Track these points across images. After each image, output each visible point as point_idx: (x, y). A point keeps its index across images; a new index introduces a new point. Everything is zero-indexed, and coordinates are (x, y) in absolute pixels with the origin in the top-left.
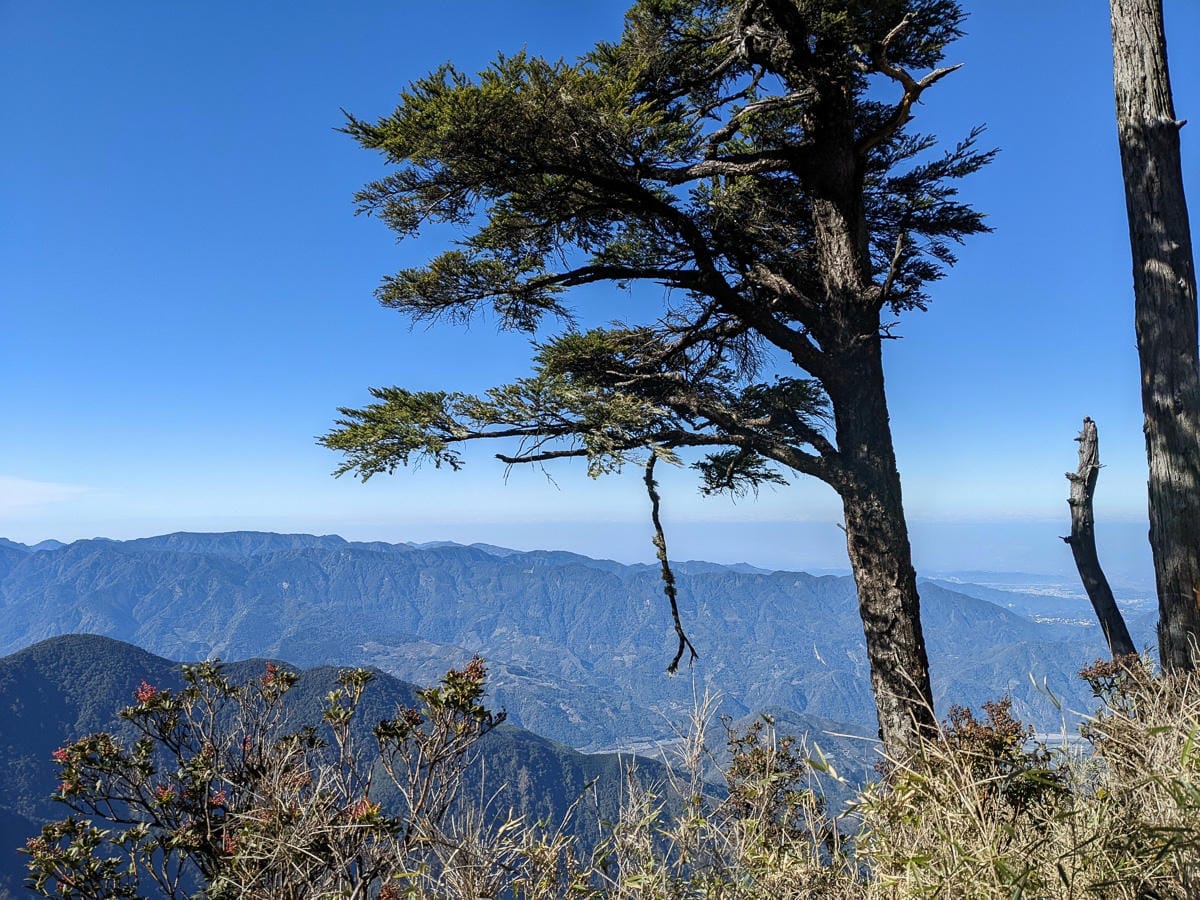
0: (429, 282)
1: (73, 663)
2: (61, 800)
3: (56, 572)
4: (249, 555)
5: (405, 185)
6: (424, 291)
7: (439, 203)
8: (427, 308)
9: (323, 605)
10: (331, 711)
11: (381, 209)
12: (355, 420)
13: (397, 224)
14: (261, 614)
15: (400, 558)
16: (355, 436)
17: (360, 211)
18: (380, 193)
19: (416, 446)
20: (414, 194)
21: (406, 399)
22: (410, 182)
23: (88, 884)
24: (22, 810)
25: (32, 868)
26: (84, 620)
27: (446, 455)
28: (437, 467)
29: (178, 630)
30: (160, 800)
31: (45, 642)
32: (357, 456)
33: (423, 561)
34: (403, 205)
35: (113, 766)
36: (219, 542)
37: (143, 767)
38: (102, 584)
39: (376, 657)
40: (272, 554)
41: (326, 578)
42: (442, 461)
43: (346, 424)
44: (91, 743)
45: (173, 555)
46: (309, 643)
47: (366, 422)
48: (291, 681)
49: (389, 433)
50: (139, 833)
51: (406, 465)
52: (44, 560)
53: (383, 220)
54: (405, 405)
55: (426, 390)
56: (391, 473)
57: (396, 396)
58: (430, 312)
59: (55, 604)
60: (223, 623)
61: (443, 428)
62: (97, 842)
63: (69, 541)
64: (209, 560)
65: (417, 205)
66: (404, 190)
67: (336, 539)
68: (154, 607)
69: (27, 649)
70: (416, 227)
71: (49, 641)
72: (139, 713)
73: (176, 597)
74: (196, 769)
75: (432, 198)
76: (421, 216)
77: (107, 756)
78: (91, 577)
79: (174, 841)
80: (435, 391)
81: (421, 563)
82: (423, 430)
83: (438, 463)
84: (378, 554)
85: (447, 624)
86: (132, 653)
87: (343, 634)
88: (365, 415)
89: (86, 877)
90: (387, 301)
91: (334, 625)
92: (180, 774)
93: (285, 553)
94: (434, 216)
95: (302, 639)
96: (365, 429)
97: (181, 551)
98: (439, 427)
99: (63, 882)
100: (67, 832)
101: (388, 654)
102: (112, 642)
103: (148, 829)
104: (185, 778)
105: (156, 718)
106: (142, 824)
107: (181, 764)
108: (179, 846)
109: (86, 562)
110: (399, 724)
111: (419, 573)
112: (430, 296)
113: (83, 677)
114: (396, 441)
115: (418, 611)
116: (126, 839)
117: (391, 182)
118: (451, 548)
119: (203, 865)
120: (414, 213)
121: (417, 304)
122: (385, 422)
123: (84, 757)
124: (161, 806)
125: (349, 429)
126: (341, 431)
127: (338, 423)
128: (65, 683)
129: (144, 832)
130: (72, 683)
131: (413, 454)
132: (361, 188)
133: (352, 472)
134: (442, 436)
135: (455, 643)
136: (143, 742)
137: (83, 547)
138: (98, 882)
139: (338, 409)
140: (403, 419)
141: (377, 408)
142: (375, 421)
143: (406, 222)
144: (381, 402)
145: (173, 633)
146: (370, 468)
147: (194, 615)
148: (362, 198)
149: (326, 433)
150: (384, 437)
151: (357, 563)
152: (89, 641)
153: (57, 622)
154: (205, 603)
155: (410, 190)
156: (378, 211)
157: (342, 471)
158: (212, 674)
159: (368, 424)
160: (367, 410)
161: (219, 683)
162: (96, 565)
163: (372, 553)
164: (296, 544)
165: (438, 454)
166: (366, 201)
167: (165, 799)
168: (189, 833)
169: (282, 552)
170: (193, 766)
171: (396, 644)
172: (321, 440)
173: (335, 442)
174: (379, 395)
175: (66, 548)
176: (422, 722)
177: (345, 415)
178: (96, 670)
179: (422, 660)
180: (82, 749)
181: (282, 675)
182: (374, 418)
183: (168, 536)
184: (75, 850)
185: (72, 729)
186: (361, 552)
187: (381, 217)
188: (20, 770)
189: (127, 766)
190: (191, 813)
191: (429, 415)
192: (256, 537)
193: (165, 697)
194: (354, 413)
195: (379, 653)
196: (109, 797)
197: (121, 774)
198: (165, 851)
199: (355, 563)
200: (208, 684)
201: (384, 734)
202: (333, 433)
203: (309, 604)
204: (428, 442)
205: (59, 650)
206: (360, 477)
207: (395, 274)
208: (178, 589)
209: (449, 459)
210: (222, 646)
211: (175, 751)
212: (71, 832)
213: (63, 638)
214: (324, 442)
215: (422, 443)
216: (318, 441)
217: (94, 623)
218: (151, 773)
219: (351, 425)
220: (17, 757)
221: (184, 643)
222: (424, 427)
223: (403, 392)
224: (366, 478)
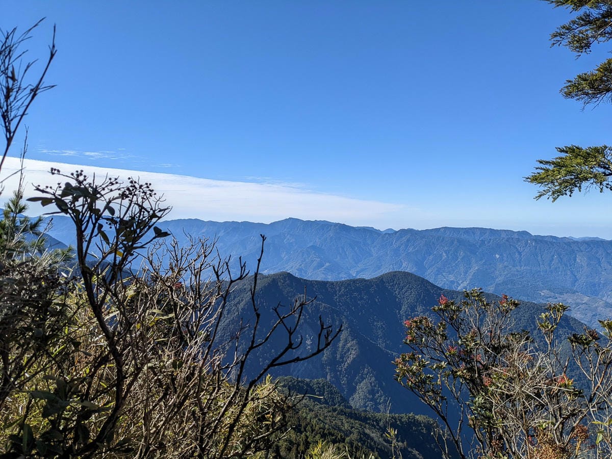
0: (596, 80)
1: (399, 284)
2: (407, 344)
3: (392, 243)
4: (479, 240)
5: (583, 22)
6: (593, 85)
7: (605, 29)
8: (594, 96)
9: (518, 268)
10: (543, 324)
11: (567, 40)
12: (548, 166)
13: (577, 47)
14: (484, 270)
15: (564, 245)
16: (548, 175)
17: (554, 44)
18: (567, 31)
19: (586, 179)
20: (587, 28)
21: (580, 152)
22: (587, 20)
23: (420, 384)
24: (380, 344)
25: (398, 371)
26: (404, 265)
27: (608, 184)
28: (601, 192)
29: (444, 274)
30: (450, 352)
31: (388, 273)
32: (549, 187)
33: (579, 248)
34: (581, 35)
35: (430, 333)
36: (464, 232)
37: (442, 335)
38: (411, 249)
39: (549, 299)
40: (490, 239)
41: (520, 253)
42: (604, 188)
43: (542, 169)
44: (420, 320)
45: (442, 238)
46: (509, 287)
47: (554, 167)
48: (516, 305)
49: (570, 173)
50: (442, 366)
51: (580, 191)
52: (387, 237)
53: (567, 47)
54: (579, 155)
55: (593, 146)
56: (570, 196)
57: (574, 151)
58: (596, 98)
59: (392, 257)
60: (466, 273)
61: (605, 168)
62: (424, 366)
63: (397, 230)
64: (459, 241)
65: (590, 33)
66: (582, 25)
67: (525, 233)
68: (434, 262)
69: (381, 276)
70: (589, 47)
71: (390, 273)
72: (441, 309)
73: (444, 258)
74: (467, 341)
75: (599, 27)
76: (592, 40)
77: (427, 327)
78: (407, 246)
79: (458, 373)
80: (599, 145)
81: (578, 249)
82: (592, 170)
83: (602, 189)
84: (550, 242)
85: (594, 285)
86: (424, 283)
87: (530, 284)
88: (553, 163)
89: (419, 380)
90: (568, 95)
91: (524, 279)
92: (460, 342)
93: (497, 239)
94: (600, 38)
95: (507, 285)
96: (554, 171)
97: (446, 236)
98: (602, 167)
99: (410, 380)
100: (412, 359)
101: (556, 298)
102: (415, 276)
103: (446, 365)
104: (462, 344)
105: (448, 313)
106: (444, 362)
107: (460, 338)
108: (460, 376)
109: (404, 239)
110: (584, 337)
111: (576, 255)
112: (597, 88)
113: (403, 290)
114: (573, 177)
115: (575, 276)
116: (436, 367)
117: (574, 22)
118: (598, 242)
119: (470, 388)
120: (587, 39)
121: (587, 94)
122: (566, 166)
123: (417, 326)
124: (450, 355)
125: (543, 171)
126: (538, 173)
127: (537, 168)
128: (396, 292)
129: (444, 366)
130: (399, 293)
131: (585, 184)
132: (554, 31)
133: (547, 196)
134: (604, 173)
135: (600, 297)
136: (441, 324)
137: (403, 232)
138: (425, 384)
139: (537, 161)
140: (578, 164)
141: (561, 158)
142: (559, 166)
143: (583, 45)
144: (563, 155)
145: (442, 275)
146: (558, 193)
147: (452, 267)
148: (556, 36)
149: (530, 175)
150: (566, 175)
151: (538, 247)
152: (406, 275)
153: (393, 265)
154: (457, 262)
155: (586, 25)
156: (565, 42)
157: (540, 196)
158: (478, 296)
159: (556, 169)
160: (555, 160)
161: (481, 300)
162: (408, 241)
163: (546, 242)
164: (503, 235)
165: (601, 184)
166: (558, 37)
167: (452, 352)
168: (465, 371)
169: (496, 239)
170: (466, 339)
171: (561, 293)
172: (527, 179)
173: (535, 179)
174: (562, 151)
175: (396, 232)
176: (599, 339)
177: (541, 164)
178: (409, 288)
179: (578, 304)
180: (416, 322)
181: (511, 301)
182: (559, 165)
183: (440, 229)
184: (415, 367)
185: (399, 313)
186: (541, 241)
187: (567, 45)
188: (379, 327)
189: (435, 333)
190: (465, 361)
191: (596, 161)
192: (483, 231)
193: (452, 304)
194: (547, 163)
195: (550, 297)
196: (428, 347)
197: (433, 337)
198: (454, 377)
199: (536, 246)
200: (476, 300)
201: (575, 342)
202: (533, 175)
203: (510, 267)
204: (595, 176)
205: (395, 277)
206: (551, 199)
207: (573, 77)
208: (444, 254)
209: (609, 186)
210: (465, 284)
211: (457, 331)
212: (413, 358)
213: (395, 272)
214: (529, 180)
215: (591, 178)
216: (525, 179)
217: (408, 267)
218: (446, 339)
219: (544, 169)
220: (378, 322)
221: (447, 280)
222: (592, 168)
223: (578, 148)
224: (555, 199)
